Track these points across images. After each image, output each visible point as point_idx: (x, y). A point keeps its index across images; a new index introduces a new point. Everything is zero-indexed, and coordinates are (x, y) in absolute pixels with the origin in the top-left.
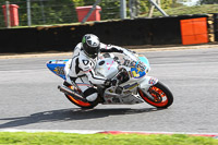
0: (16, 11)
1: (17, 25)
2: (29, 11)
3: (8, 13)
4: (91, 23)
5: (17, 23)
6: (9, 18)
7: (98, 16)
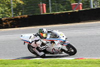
0: (45, 6)
1: (45, 13)
2: (50, 6)
3: (41, 7)
4: (77, 11)
5: (45, 12)
6: (42, 10)
7: (81, 7)
